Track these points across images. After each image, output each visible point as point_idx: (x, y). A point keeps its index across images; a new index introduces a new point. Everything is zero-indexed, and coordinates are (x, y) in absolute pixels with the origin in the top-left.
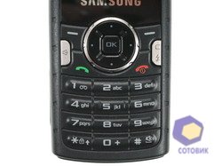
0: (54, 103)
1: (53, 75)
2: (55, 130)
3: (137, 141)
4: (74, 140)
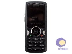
0: (26, 42)
1: (26, 37)
2: (26, 47)
3: (41, 49)
4: (29, 49)
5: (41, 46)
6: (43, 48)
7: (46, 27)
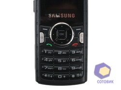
3: (73, 76)
4: (46, 75)
5: (74, 68)
6: (78, 75)
7: (85, 25)
